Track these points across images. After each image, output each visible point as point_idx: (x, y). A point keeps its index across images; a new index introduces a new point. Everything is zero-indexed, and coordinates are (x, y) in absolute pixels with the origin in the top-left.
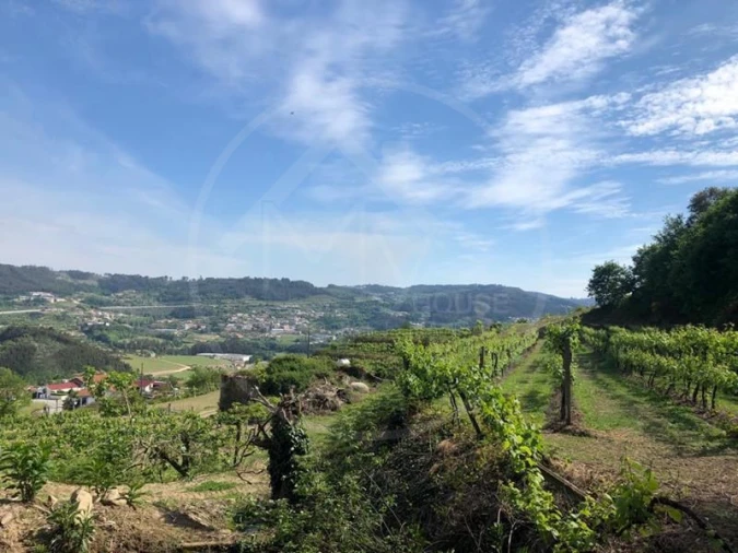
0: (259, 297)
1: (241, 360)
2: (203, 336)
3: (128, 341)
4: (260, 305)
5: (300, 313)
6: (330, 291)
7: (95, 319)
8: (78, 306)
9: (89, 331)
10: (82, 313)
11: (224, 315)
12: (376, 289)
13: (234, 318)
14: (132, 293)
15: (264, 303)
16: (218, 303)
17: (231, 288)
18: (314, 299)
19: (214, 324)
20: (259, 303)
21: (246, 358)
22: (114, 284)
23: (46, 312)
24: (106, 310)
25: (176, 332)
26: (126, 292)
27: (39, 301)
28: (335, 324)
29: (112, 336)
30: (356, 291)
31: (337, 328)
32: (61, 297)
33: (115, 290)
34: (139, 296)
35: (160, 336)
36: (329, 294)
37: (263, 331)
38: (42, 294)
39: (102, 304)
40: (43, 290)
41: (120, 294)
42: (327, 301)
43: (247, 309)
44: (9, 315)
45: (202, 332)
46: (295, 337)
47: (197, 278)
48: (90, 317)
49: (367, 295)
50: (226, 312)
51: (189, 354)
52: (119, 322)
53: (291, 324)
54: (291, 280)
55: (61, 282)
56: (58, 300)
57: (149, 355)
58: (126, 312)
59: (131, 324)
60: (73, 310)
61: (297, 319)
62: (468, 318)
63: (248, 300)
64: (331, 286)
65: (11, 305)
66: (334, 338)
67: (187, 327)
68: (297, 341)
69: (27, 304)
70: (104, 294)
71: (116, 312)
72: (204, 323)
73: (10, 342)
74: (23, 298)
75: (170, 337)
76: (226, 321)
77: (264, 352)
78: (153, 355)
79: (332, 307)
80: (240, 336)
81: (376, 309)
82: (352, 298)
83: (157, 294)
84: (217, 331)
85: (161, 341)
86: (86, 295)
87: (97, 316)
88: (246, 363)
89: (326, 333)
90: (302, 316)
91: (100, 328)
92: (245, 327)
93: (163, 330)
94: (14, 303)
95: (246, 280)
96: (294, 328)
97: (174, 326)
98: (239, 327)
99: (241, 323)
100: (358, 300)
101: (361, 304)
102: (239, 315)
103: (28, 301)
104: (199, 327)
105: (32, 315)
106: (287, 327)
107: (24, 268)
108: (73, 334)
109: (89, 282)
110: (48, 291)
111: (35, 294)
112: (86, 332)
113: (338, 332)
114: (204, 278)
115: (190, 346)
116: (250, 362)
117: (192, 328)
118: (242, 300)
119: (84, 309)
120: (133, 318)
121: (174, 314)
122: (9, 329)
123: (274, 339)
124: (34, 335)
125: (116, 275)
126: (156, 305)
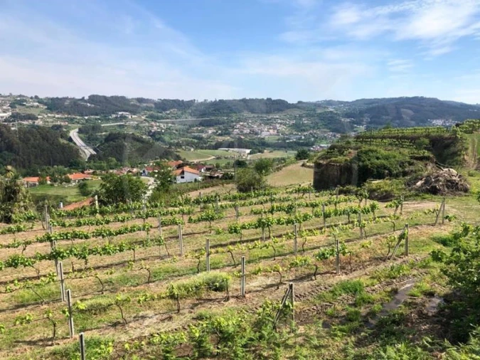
0: (253, 112)
1: (245, 152)
2: (220, 138)
3: (176, 141)
4: (254, 117)
5: (279, 121)
6: (300, 105)
7: (155, 128)
8: (145, 120)
9: (153, 135)
10: (147, 124)
11: (232, 124)
12: (330, 103)
13: (238, 126)
14: (174, 110)
15: (256, 115)
16: (227, 116)
17: (234, 106)
18: (289, 112)
19: (226, 129)
20: (252, 115)
21: (248, 151)
22: (164, 105)
23: (127, 124)
24: (161, 122)
25: (204, 135)
26: (172, 110)
27: (123, 117)
28: (304, 128)
29: (167, 138)
30: (317, 105)
31: (304, 131)
32: (134, 115)
33: (165, 110)
34: (180, 113)
35: (195, 138)
36: (299, 108)
37: (257, 134)
38: (124, 113)
39: (158, 118)
40: (124, 111)
41: (168, 112)
42: (297, 113)
43: (245, 120)
44: (108, 127)
45: (220, 135)
46: (277, 137)
47: (213, 100)
48: (152, 126)
49: (325, 108)
50: (232, 122)
51: (213, 149)
52: (169, 129)
53: (274, 129)
54: (273, 99)
55: (133, 105)
56: (133, 116)
57: (190, 150)
58: (173, 123)
59: (177, 131)
60: (142, 122)
61: (278, 125)
62: (397, 121)
63: (246, 114)
64: (299, 102)
65: (108, 120)
66: (303, 137)
67: (210, 132)
68: (278, 140)
69: (116, 119)
70: (158, 112)
71: (167, 123)
72: (220, 129)
73: (111, 142)
74: (114, 116)
75: (200, 139)
76: (233, 127)
77: (258, 147)
78: (192, 150)
79: (301, 117)
80: (243, 137)
81: (332, 117)
82: (314, 110)
83: (190, 111)
84: (229, 134)
85: (196, 141)
86: (148, 113)
87: (156, 126)
88: (248, 154)
89: (297, 135)
90: (281, 124)
91: (159, 133)
92: (245, 132)
93: (196, 134)
94: (109, 119)
95: (244, 101)
96: (276, 131)
97: (202, 132)
98: (242, 132)
99: (241, 129)
100: (319, 111)
101: (320, 114)
102: (241, 123)
103: (116, 118)
104: (217, 132)
105: (120, 126)
106: (271, 131)
107: (112, 97)
108: (144, 137)
109: (149, 105)
110: (126, 111)
111: (120, 113)
112: (151, 136)
113: (305, 133)
114: (218, 100)
115: (213, 143)
116: (250, 153)
117: (213, 133)
118: (242, 113)
119: (148, 122)
120: (178, 127)
121: (201, 124)
122: (110, 135)
123: (263, 139)
124: (124, 138)
125: (165, 100)
126: (190, 118)
